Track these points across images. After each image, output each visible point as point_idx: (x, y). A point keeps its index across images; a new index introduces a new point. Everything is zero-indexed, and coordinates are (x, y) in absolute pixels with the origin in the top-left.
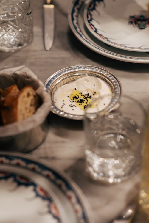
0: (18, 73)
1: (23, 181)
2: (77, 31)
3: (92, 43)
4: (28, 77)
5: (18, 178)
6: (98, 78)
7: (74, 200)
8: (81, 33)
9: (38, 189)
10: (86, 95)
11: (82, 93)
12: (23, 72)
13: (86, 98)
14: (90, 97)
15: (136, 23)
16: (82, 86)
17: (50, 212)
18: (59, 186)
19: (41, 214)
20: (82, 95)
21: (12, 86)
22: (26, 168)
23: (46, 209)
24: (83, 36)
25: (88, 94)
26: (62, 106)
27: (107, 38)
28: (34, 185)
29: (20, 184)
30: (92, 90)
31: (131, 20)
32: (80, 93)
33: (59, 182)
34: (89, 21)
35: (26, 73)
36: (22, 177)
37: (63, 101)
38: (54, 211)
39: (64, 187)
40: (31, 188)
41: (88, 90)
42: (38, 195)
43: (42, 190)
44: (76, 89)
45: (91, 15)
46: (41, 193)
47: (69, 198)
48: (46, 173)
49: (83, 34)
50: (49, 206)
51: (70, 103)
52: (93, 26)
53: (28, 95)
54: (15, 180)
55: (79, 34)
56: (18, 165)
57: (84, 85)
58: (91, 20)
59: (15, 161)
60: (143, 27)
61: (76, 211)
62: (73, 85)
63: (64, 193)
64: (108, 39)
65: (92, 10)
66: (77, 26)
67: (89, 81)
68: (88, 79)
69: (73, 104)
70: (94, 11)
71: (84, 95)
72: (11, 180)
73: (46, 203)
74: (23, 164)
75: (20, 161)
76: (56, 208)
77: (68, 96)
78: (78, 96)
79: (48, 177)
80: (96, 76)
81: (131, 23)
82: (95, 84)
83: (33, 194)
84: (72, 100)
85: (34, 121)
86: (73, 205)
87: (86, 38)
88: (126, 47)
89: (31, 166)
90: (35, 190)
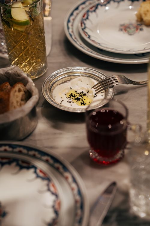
0: (10, 72)
1: (24, 165)
2: (72, 38)
3: (86, 48)
4: (19, 75)
5: (20, 163)
6: (90, 78)
7: (70, 180)
8: (76, 40)
9: (38, 171)
10: (80, 93)
11: (77, 92)
12: (15, 71)
13: (81, 96)
14: (85, 95)
15: (125, 30)
16: (77, 86)
17: (49, 190)
18: (57, 169)
19: (41, 192)
20: (77, 93)
21: (4, 83)
22: (27, 155)
23: (46, 188)
24: (77, 42)
25: (83, 92)
26: (61, 102)
27: (99, 43)
28: (35, 168)
29: (22, 168)
30: (86, 88)
31: (122, 28)
32: (75, 92)
33: (57, 165)
34: (83, 29)
35: (17, 71)
36: (23, 162)
37: (62, 98)
38: (52, 189)
39: (61, 170)
40: (32, 170)
41: (82, 88)
42: (38, 176)
43: (41, 171)
44: (71, 88)
45: (85, 24)
46: (41, 175)
47: (66, 178)
48: (45, 158)
49: (78, 41)
50: (48, 185)
51: (68, 100)
52: (87, 33)
53: (20, 90)
54: (18, 165)
55: (74, 40)
56: (20, 152)
57: (78, 84)
58: (85, 28)
59: (17, 149)
60: (132, 33)
61: (73, 189)
62: (68, 85)
63: (62, 174)
64: (101, 44)
65: (85, 20)
66: (72, 34)
67: (83, 81)
68: (82, 79)
69: (70, 100)
70: (87, 20)
71: (79, 93)
72: (14, 164)
73: (46, 182)
74: (25, 151)
75: (21, 149)
76: (53, 186)
77: (65, 94)
78: (74, 94)
79: (47, 161)
80: (89, 77)
81: (121, 30)
82: (88, 84)
83: (34, 176)
84: (69, 97)
85: (23, 111)
86: (69, 184)
87: (81, 44)
88: (116, 50)
89: (32, 153)
90: (35, 172)
